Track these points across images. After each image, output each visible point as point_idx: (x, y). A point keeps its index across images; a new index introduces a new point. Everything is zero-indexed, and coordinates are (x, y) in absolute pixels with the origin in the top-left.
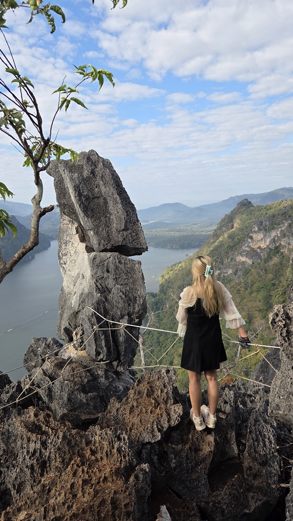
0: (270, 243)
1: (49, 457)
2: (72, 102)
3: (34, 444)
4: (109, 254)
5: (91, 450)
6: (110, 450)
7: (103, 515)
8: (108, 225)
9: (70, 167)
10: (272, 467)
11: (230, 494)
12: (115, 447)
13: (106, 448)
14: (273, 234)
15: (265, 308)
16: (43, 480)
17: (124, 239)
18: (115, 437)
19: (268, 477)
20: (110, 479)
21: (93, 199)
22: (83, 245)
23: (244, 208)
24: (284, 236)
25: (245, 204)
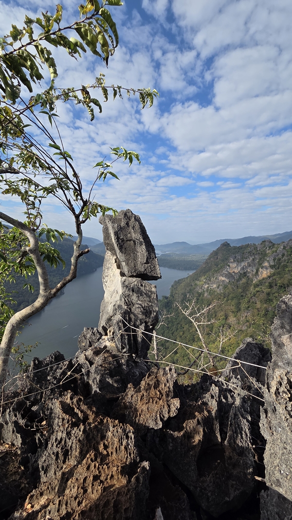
0: (241, 270)
1: (71, 447)
2: (108, 174)
3: (61, 433)
4: (134, 279)
5: (104, 444)
6: (119, 446)
7: (106, 517)
8: (135, 259)
9: (113, 220)
10: (248, 457)
11: (214, 483)
12: (123, 445)
13: (116, 444)
14: (243, 264)
15: (236, 310)
16: (64, 466)
17: (145, 270)
18: (124, 435)
19: (244, 468)
20: (116, 477)
21: (127, 241)
22: (119, 271)
23: (225, 247)
24: (250, 266)
25: (226, 245)
